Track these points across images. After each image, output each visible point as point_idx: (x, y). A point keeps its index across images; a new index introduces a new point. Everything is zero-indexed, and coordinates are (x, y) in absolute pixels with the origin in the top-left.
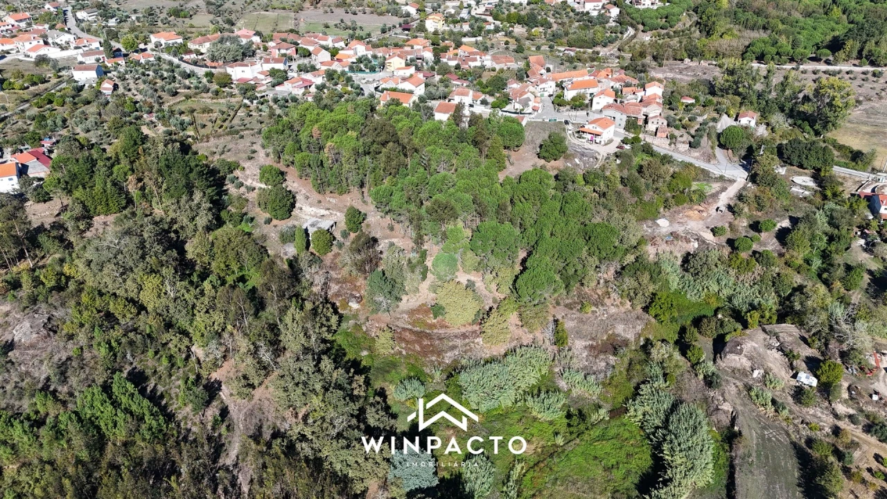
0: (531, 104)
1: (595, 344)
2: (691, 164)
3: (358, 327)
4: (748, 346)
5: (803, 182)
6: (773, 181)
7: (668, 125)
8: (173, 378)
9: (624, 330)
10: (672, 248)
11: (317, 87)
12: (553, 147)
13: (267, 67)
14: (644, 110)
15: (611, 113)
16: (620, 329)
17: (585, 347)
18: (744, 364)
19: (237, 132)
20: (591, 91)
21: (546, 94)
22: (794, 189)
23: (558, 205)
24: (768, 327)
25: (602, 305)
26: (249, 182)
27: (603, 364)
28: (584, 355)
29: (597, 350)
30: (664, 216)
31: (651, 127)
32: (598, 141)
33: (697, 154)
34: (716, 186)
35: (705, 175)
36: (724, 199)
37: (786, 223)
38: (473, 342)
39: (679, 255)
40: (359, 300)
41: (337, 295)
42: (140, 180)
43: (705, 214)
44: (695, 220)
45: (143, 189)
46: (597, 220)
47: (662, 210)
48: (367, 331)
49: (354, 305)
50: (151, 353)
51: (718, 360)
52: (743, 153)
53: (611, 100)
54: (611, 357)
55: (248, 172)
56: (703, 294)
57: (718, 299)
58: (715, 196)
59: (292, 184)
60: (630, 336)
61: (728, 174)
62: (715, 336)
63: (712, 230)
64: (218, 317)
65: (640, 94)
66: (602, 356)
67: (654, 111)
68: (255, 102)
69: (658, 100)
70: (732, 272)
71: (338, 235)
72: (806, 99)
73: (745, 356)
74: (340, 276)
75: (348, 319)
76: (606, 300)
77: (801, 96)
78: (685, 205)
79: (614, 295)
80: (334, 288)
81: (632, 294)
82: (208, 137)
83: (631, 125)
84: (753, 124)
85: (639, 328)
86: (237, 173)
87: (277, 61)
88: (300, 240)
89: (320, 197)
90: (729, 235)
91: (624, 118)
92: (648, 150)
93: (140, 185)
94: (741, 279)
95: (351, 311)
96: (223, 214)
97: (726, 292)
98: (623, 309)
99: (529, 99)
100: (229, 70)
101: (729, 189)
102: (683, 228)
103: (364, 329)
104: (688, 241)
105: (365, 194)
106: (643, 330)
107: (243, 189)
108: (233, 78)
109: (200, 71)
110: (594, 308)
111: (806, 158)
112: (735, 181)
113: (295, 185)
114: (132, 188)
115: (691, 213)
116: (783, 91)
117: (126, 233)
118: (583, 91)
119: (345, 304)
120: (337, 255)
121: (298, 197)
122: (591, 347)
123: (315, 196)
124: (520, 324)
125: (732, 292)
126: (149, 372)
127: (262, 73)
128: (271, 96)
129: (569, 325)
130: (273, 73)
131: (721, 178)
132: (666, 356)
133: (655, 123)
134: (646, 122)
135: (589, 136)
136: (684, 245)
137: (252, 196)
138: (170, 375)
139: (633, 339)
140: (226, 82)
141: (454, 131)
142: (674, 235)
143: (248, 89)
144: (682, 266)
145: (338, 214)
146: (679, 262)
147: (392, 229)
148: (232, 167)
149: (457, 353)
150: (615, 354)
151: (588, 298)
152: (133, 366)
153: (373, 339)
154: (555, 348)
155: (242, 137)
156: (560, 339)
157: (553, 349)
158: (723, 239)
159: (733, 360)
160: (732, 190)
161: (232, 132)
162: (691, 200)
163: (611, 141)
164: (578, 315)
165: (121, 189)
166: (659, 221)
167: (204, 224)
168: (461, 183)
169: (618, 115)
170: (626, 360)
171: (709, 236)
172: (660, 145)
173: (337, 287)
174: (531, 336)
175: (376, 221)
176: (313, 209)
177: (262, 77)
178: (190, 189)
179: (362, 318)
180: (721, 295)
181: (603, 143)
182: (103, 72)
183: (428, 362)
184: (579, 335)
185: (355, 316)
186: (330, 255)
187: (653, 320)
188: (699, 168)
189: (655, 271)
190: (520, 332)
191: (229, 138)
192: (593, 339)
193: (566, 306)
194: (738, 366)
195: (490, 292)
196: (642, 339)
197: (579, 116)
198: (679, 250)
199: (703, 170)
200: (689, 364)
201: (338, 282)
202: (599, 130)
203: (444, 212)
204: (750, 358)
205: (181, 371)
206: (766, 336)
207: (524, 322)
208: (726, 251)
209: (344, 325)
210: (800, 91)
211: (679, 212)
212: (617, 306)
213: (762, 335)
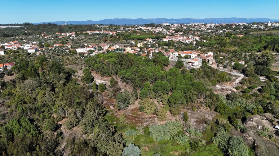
1: (198, 120)
2: (225, 72)
3: (113, 114)
4: (255, 119)
5: (263, 79)
6: (253, 75)
7: (216, 62)
8: (44, 122)
9: (208, 117)
10: (222, 93)
12: (179, 64)
13: (88, 49)
14: (208, 58)
15: (197, 58)
16: (207, 116)
17: (195, 121)
18: (255, 124)
19: (77, 64)
20: (190, 55)
21: (175, 56)
22: (261, 80)
23: (182, 77)
24: (260, 114)
25: (200, 109)
26: (79, 75)
27: (202, 127)
28: (195, 124)
29: (199, 122)
30: (218, 85)
31: (210, 63)
32: (193, 65)
33: (226, 70)
34: (234, 78)
35: (230, 75)
36: (238, 81)
37: (260, 88)
38: (154, 120)
39: (225, 95)
40: (114, 106)
41: (106, 104)
43: (232, 84)
44: (229, 85)
47: (217, 83)
48: (116, 115)
49: (112, 107)
50: (37, 113)
51: (244, 124)
52: (241, 71)
53: (197, 55)
54: (204, 125)
55: (79, 73)
56: (235, 107)
57: (241, 108)
58: (235, 80)
60: (211, 118)
61: (238, 74)
62: (242, 118)
63: (235, 88)
64: (63, 103)
65: (206, 55)
66: (201, 125)
67: (211, 58)
68: (83, 57)
69: (212, 56)
70: (244, 99)
71: (107, 87)
72: (259, 58)
73: (255, 122)
74: (107, 99)
75: (109, 112)
76: (201, 107)
77: (257, 58)
78: (225, 82)
79: (204, 105)
80: (105, 102)
81: (210, 105)
82: (67, 64)
83: (204, 61)
84: (243, 63)
85: (214, 116)
86: (76, 74)
87: (91, 48)
88: (94, 87)
89: (102, 78)
90: (241, 89)
91: (201, 59)
92: (210, 68)
93: (43, 71)
94: (248, 101)
95: (110, 109)
96: (69, 81)
97: (243, 106)
98: (207, 111)
99: (170, 55)
100: (76, 50)
101: (239, 78)
102: (225, 88)
103: (115, 115)
104: (227, 90)
105: (117, 77)
106: (215, 116)
107: (77, 77)
108: (78, 52)
109: (67, 51)
110: (197, 110)
111: (263, 72)
112: (240, 76)
113: (94, 75)
114: (40, 72)
115: (227, 84)
116: (251, 57)
118: (187, 55)
119: (109, 108)
120: (106, 93)
121: (95, 78)
122: (197, 121)
123: (101, 77)
124: (171, 114)
125: (245, 106)
126: (35, 119)
127: (87, 51)
128: (89, 56)
129: (189, 114)
130: (90, 51)
131: (236, 76)
132: (225, 123)
133: (212, 61)
134: (209, 61)
135: (190, 64)
136: (226, 92)
137: (80, 79)
138: (43, 121)
139: (212, 120)
140: (75, 53)
142: (223, 89)
143: (82, 54)
144: (227, 98)
145: (108, 82)
146: (225, 97)
147: (126, 86)
148: (75, 72)
149: (148, 123)
150: (206, 124)
151: (195, 106)
152: (30, 117)
153: (118, 118)
154: (184, 122)
155: (78, 65)
156: (185, 118)
157: (182, 122)
158: (239, 91)
159: (250, 124)
160: (240, 79)
161: (75, 64)
162: (227, 81)
163: (197, 66)
164: (191, 112)
165: (36, 72)
166: (216, 86)
167: (63, 83)
168: (149, 70)
169: (199, 59)
170: (210, 126)
171: (234, 90)
172: (214, 66)
173: (106, 102)
174: (175, 118)
175: (121, 84)
176: (100, 80)
177: (87, 52)
178: (59, 73)
179: (114, 111)
180: (241, 107)
181: (195, 66)
182: (37, 50)
183: (138, 125)
184: (193, 118)
185: (112, 111)
186: (104, 93)
187: (218, 114)
188: (228, 73)
189: (217, 98)
190: (171, 117)
191: (74, 65)
192: (197, 119)
193: (187, 109)
194: (252, 125)
195: (160, 105)
196: (215, 119)
197: (187, 60)
199: (229, 74)
200: (234, 127)
201: (106, 100)
202: (193, 61)
203: (144, 79)
204: (256, 123)
205: (47, 120)
206: (261, 116)
207: (172, 113)
208: (241, 94)
209: (108, 114)
210: (257, 57)
211: (223, 84)
212: (205, 109)
213: (259, 116)
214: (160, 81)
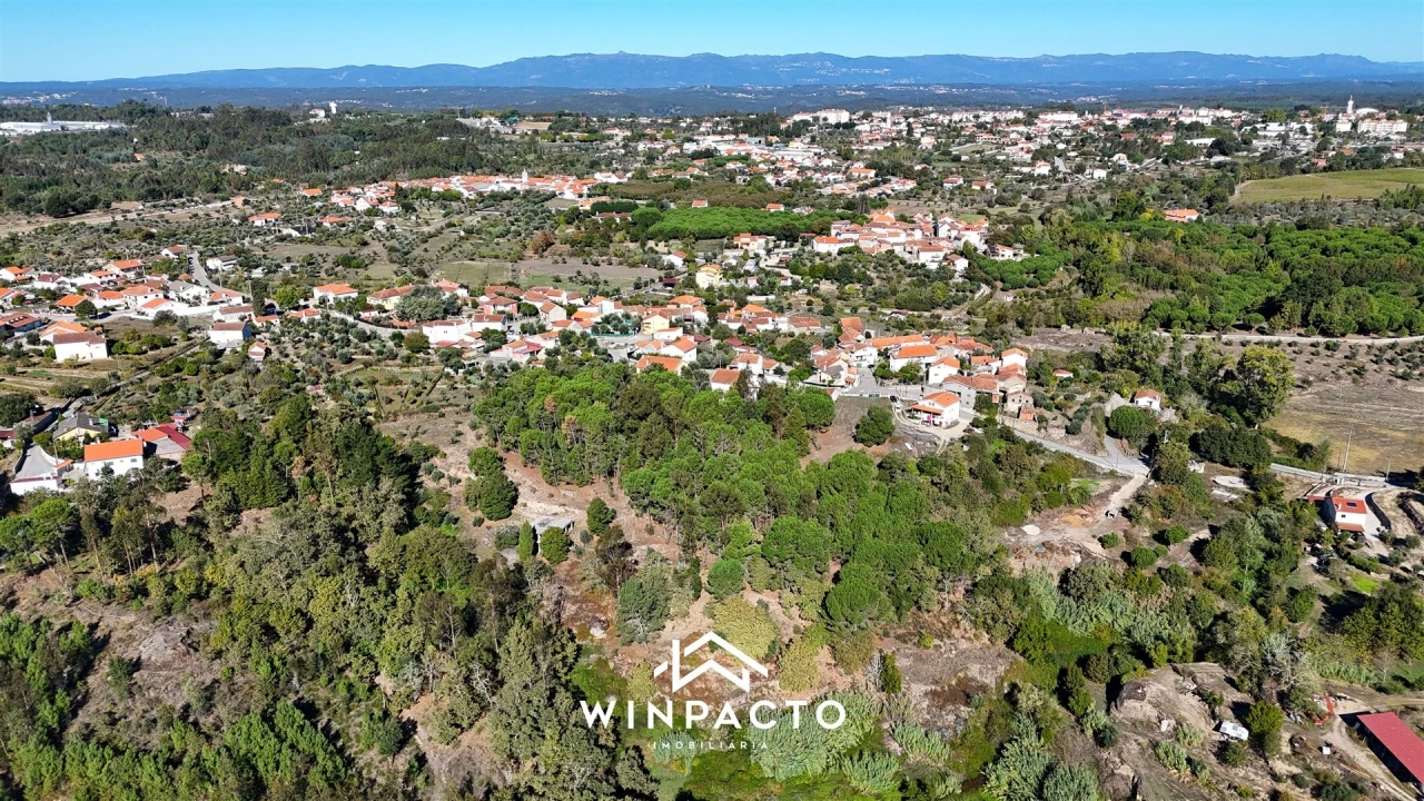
0: (844, 374)
1: (939, 689)
2: (1069, 456)
3: (602, 663)
4: (1153, 690)
5: (1229, 483)
6: (1182, 477)
7: (1035, 405)
8: (352, 713)
9: (981, 672)
10: (1045, 562)
11: (548, 353)
12: (875, 426)
13: (479, 327)
14: (1001, 384)
15: (955, 387)
16: (974, 670)
17: (926, 694)
18: (1149, 713)
19: (436, 409)
20: (927, 360)
21: (865, 364)
22: (1216, 492)
23: (883, 498)
24: (1179, 666)
25: (949, 637)
26: (452, 472)
27: (951, 718)
28: (925, 705)
29: (941, 698)
30: (1032, 522)
31: (1012, 406)
32: (937, 422)
33: (1076, 443)
34: (1105, 484)
35: (1090, 469)
36: (1117, 501)
37: (1205, 534)
38: (766, 686)
39: (1055, 573)
40: (606, 625)
41: (573, 618)
42: (308, 463)
43: (1090, 520)
44: (1077, 526)
45: (311, 475)
46: (937, 518)
47: (1029, 513)
48: (615, 668)
49: (597, 633)
50: (324, 678)
51: (1113, 710)
52: (1143, 443)
53: (954, 371)
54: (962, 708)
55: (450, 459)
56: (1091, 626)
57: (1112, 633)
58: (1104, 497)
59: (514, 472)
60: (989, 680)
61: (1121, 469)
62: (1108, 679)
63: (1100, 540)
64: (416, 632)
65: (996, 365)
66: (950, 707)
67: (1016, 386)
68: (461, 371)
69: (1020, 372)
70: (1130, 595)
71: (576, 538)
72: (1229, 376)
73: (1149, 702)
74: (578, 593)
75: (589, 652)
76: (954, 631)
77: (1222, 373)
78: (1062, 507)
79: (965, 624)
80: (570, 609)
81: (989, 621)
82: (396, 415)
83: (983, 402)
84: (1156, 406)
85: (1001, 669)
86: (436, 461)
87: (492, 319)
88: (525, 543)
89: (552, 490)
90: (1124, 547)
91: (973, 393)
92: (1007, 435)
93: (308, 469)
94: (1143, 604)
95: (592, 641)
96: (417, 512)
97: (1123, 622)
98: (977, 644)
99: (840, 368)
100: (426, 330)
101: (1124, 488)
102: (1059, 537)
103: (611, 665)
104: (1066, 553)
105: (615, 486)
106: (1007, 671)
107: (444, 481)
108: (431, 340)
109: (385, 333)
110: (937, 642)
111: (1232, 452)
112: (1131, 478)
113: (517, 474)
114: (298, 475)
115: (1070, 518)
116: (1198, 365)
117: (292, 526)
118: (915, 360)
119: (585, 633)
120: (574, 565)
121: (520, 489)
122: (934, 694)
123: (545, 489)
124: (833, 662)
125: (1131, 623)
126: (320, 704)
127: (470, 335)
128: (483, 363)
129: (902, 663)
130: (486, 335)
131: (1112, 474)
132: (1039, 703)
133: (1017, 400)
134: (1004, 400)
135: (925, 416)
136: (1062, 558)
137: (455, 490)
138: (349, 710)
139: (993, 686)
140: (421, 345)
141: (738, 404)
142: (1049, 547)
143: (452, 355)
144: (1060, 587)
145: (577, 511)
146: (1056, 583)
147: (651, 531)
148: (430, 453)
149: (743, 701)
150: (967, 704)
151: (930, 627)
152: (300, 695)
153: (625, 681)
154: (883, 695)
155: (443, 415)
156: (889, 682)
157: (878, 697)
158: (1116, 553)
159: (1132, 709)
160: (1128, 490)
161: (430, 408)
162: (1070, 502)
163: (955, 423)
164: (914, 650)
165: (282, 474)
166: (1025, 528)
167: (394, 522)
168: (748, 467)
169: (964, 390)
170: (984, 712)
171: (1095, 548)
172: (1025, 429)
173: (574, 608)
174: (849, 679)
175: (629, 520)
176: (542, 504)
177: (472, 339)
178: (376, 473)
179: (608, 651)
180: (1116, 626)
181: (944, 425)
182: (251, 333)
184: (917, 677)
185: (599, 649)
186: (565, 565)
187: (1021, 659)
188: (1081, 461)
189: (1021, 591)
190: (833, 674)
191: (425, 416)
192: (936, 683)
193: (898, 637)
194: (1140, 716)
195: (790, 618)
196: (1006, 684)
197: (912, 391)
198: (1054, 566)
199: (1086, 464)
200: (1073, 718)
201: (575, 600)
202: (937, 407)
203: (725, 505)
204: (1156, 706)
205: (363, 704)
206: (1178, 677)
207: (839, 659)
208: (1121, 567)
209: (583, 661)
210: (1221, 366)
211: (1054, 517)
212: (970, 639)
213: (1173, 676)
214: (794, 519)
